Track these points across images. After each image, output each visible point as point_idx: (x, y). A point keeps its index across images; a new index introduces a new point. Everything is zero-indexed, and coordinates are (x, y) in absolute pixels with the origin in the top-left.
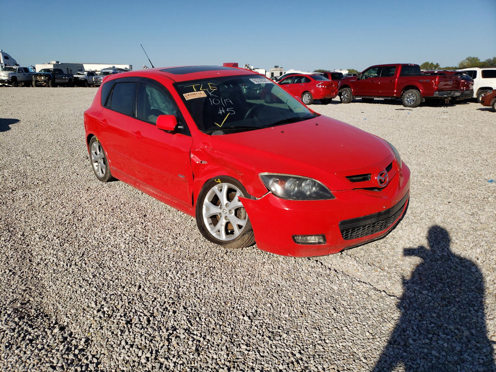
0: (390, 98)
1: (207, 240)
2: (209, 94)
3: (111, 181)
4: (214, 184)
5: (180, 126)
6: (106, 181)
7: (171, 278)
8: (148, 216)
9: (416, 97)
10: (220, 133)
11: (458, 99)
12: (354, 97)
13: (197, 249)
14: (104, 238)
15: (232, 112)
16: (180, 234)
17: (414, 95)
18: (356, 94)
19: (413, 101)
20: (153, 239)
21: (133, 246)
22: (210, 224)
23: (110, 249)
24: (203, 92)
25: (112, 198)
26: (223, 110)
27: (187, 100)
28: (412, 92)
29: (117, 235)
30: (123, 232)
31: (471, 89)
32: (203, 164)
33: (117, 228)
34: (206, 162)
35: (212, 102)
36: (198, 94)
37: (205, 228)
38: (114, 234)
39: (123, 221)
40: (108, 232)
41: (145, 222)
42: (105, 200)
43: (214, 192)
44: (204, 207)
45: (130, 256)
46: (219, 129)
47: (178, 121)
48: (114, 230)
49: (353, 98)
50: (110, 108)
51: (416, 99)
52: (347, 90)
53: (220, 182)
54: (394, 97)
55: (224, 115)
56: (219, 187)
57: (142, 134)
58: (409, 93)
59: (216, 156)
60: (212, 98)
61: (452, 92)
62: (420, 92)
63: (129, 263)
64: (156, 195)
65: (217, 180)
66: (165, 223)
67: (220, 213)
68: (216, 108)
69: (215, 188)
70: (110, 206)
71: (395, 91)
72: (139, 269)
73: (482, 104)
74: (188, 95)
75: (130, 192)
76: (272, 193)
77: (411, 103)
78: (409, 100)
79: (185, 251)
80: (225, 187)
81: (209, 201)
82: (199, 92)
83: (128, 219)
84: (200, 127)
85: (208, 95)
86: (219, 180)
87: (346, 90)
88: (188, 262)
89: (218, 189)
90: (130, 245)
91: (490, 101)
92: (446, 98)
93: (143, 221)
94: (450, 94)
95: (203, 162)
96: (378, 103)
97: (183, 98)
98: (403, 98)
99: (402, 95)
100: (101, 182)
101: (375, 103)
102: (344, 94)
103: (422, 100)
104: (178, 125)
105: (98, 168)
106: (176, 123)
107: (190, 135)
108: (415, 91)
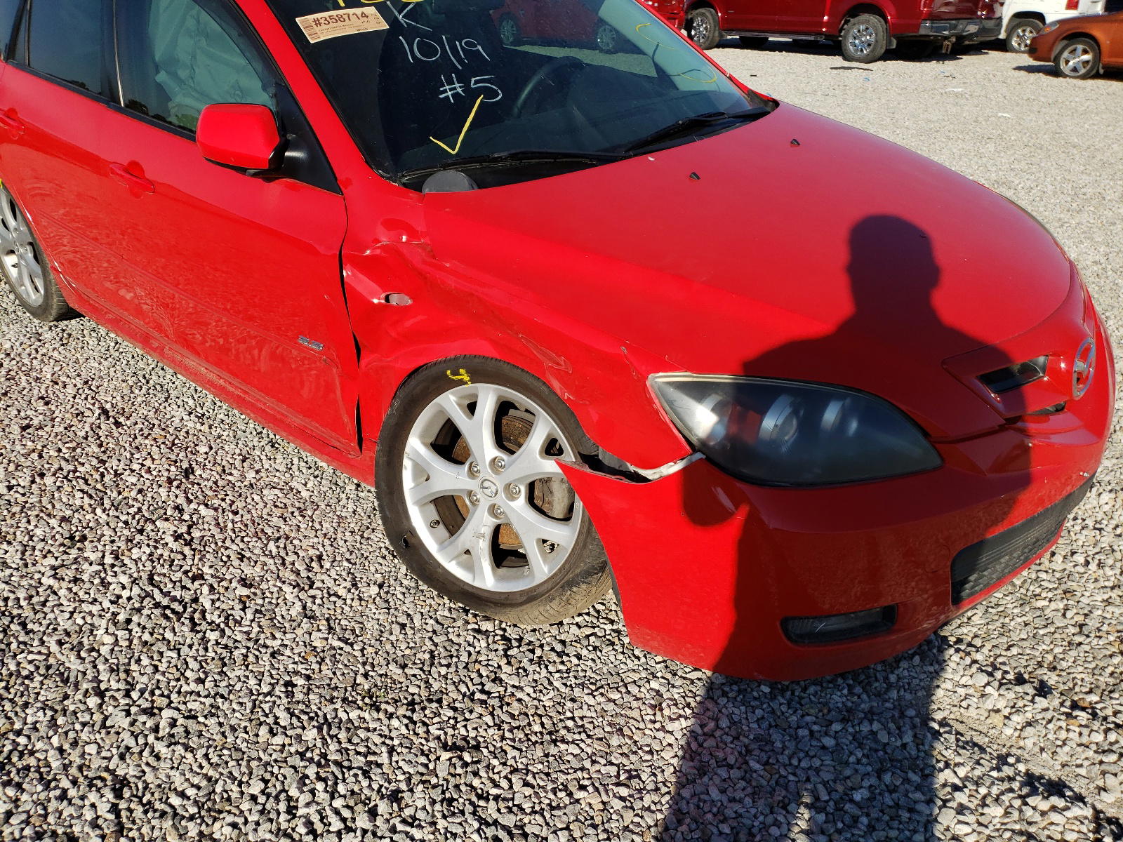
0: (812, 38)
1: (424, 587)
2: (396, 18)
3: (70, 319)
4: (443, 384)
5: (292, 150)
6: (51, 319)
7: (309, 823)
8: (198, 473)
9: (876, 35)
10: (455, 182)
11: (967, 43)
12: (724, 33)
13: (393, 638)
14: (31, 597)
15: (490, 93)
16: (320, 558)
17: (871, 30)
18: (726, 26)
19: (869, 45)
20: (222, 590)
21: (146, 637)
22: (433, 525)
23: (52, 661)
24: (371, 10)
25: (70, 390)
26: (457, 85)
27: (312, 42)
28: (867, 22)
29: (85, 577)
30: (109, 560)
31: (997, 15)
32: (392, 306)
33: (84, 538)
34: (407, 298)
35: (412, 51)
36: (353, 18)
37: (412, 541)
38: (71, 573)
39: (107, 503)
40: (50, 561)
41: (189, 501)
42: (47, 404)
43: (442, 411)
44: (407, 464)
45: (135, 695)
46: (447, 163)
47: (283, 130)
48: (74, 553)
49: (721, 36)
50: (26, 67)
51: (876, 41)
52: (708, 14)
53: (466, 378)
54: (821, 33)
55: (462, 105)
56: (461, 398)
57: (149, 175)
58: (859, 23)
59: (452, 282)
60: (411, 33)
61: (961, 21)
62: (886, 21)
63: (132, 743)
64: (223, 389)
65: (456, 373)
66: (261, 505)
67: (470, 493)
68: (429, 76)
69: (449, 402)
70: (61, 429)
71: (826, 18)
72: (172, 773)
73: (1031, 57)
74: (318, 23)
75: (132, 362)
76: (708, 459)
77: (862, 51)
78: (857, 41)
79: (347, 648)
80: (488, 398)
81: (424, 444)
82: (358, 11)
83: (125, 494)
84: (372, 157)
85: (393, 22)
86: (462, 371)
87: (703, 14)
88: (366, 715)
89: (459, 405)
90: (136, 630)
91: (1051, 49)
92: (946, 38)
93: (181, 500)
94: (955, 27)
95: (395, 299)
96: (781, 51)
97: (297, 36)
98: (845, 37)
99: (842, 29)
100: (36, 321)
101: (773, 50)
102: (698, 25)
103: (889, 42)
104: (286, 145)
105: (20, 274)
106: (277, 140)
107: (339, 191)
108: (874, 19)
